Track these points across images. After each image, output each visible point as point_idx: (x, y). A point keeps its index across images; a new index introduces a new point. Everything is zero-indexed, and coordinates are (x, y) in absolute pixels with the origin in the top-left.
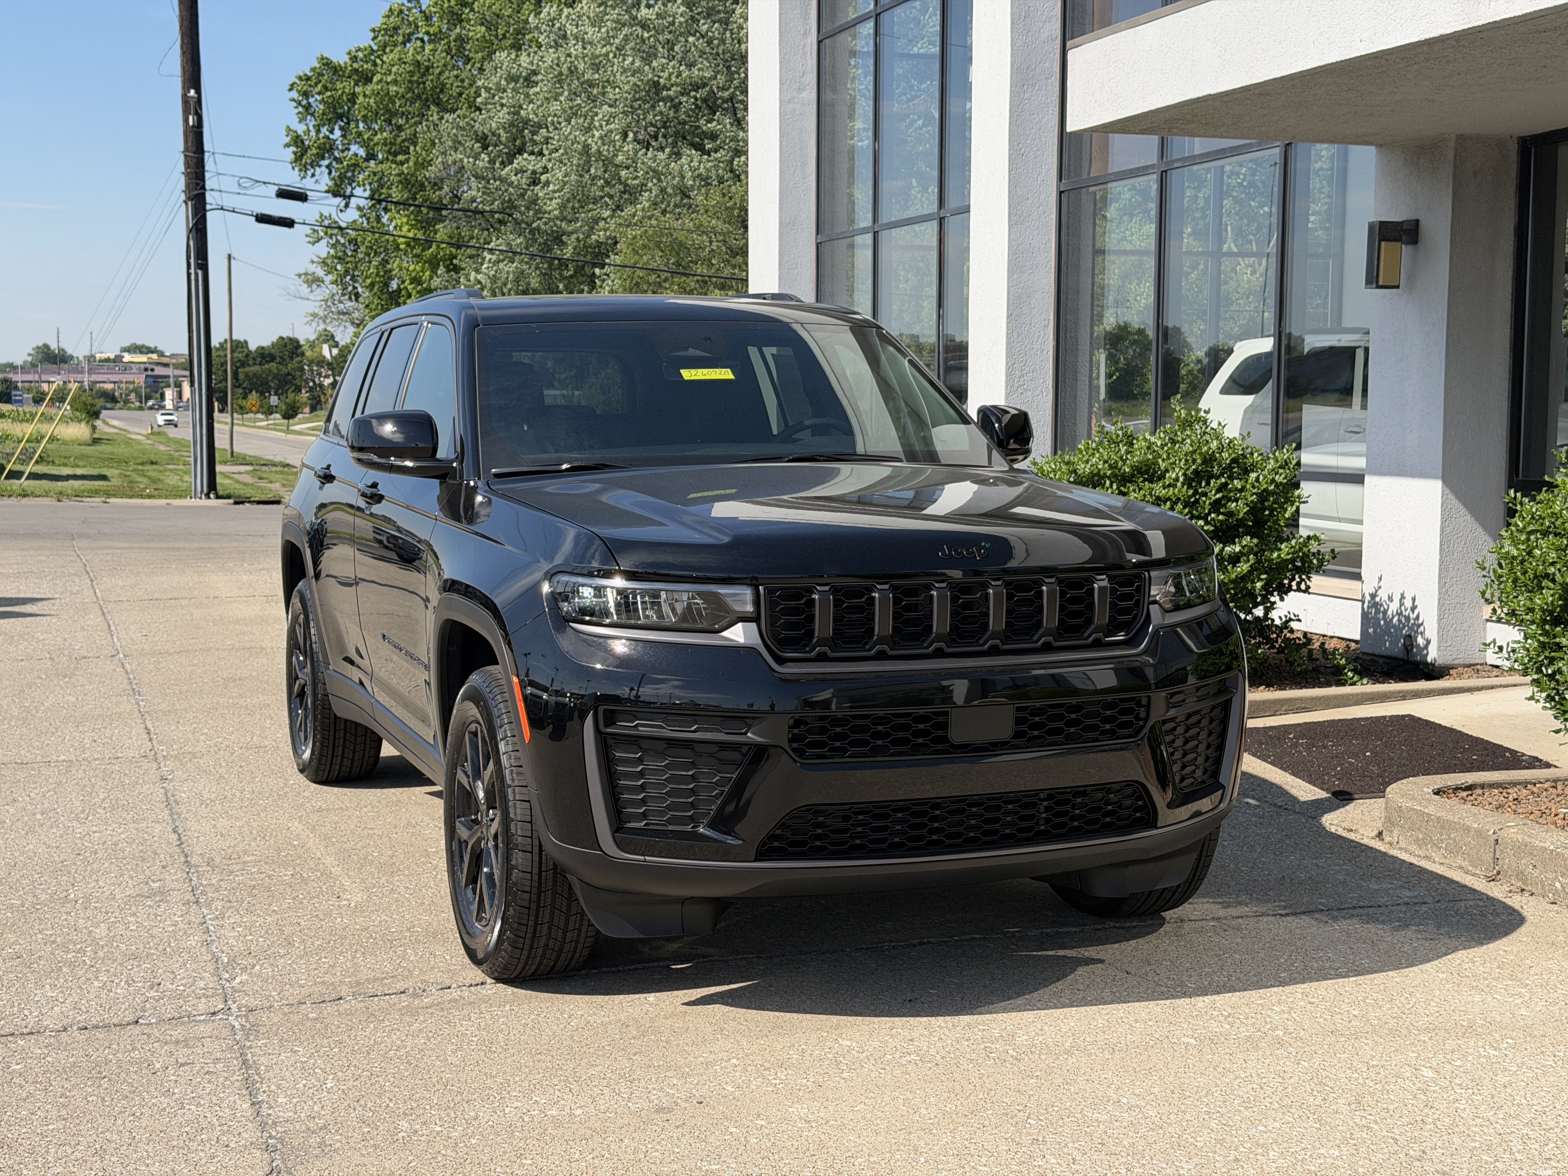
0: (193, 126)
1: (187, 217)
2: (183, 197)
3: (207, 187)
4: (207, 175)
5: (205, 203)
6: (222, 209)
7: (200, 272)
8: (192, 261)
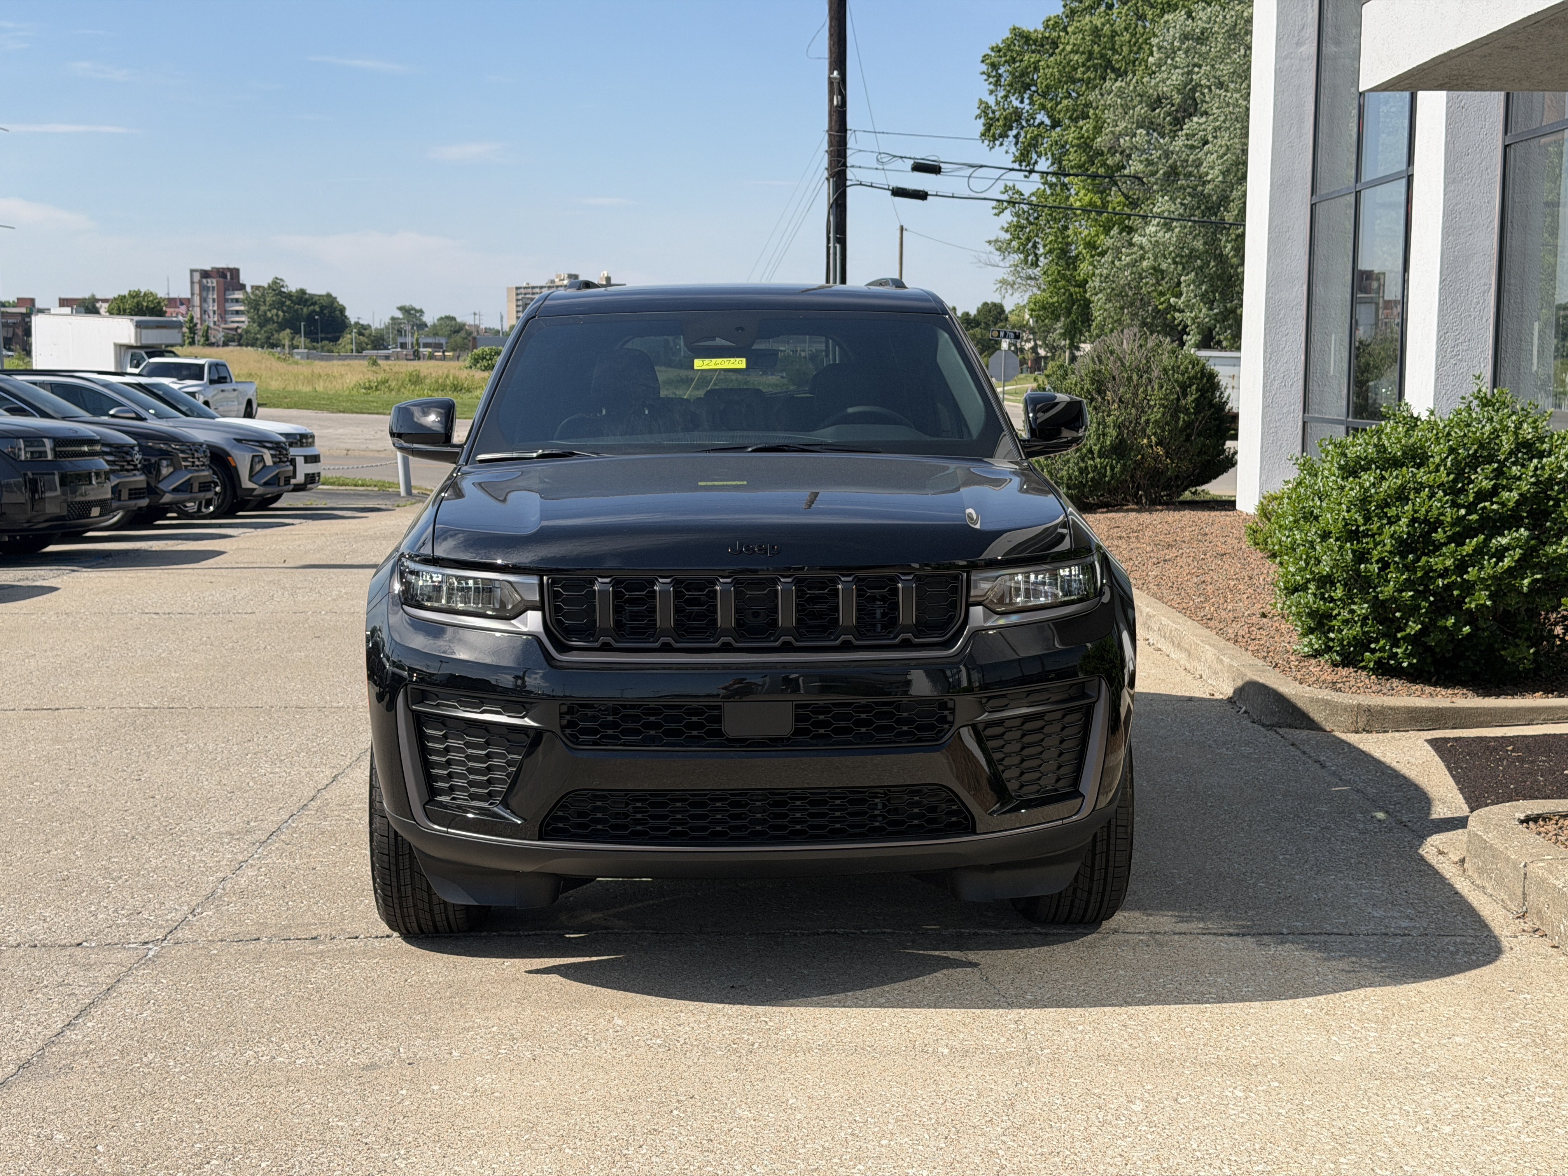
0: (837, 106)
1: (829, 194)
2: (826, 174)
3: (848, 164)
4: (849, 152)
5: (846, 180)
6: (861, 184)
7: (838, 246)
8: (831, 235)
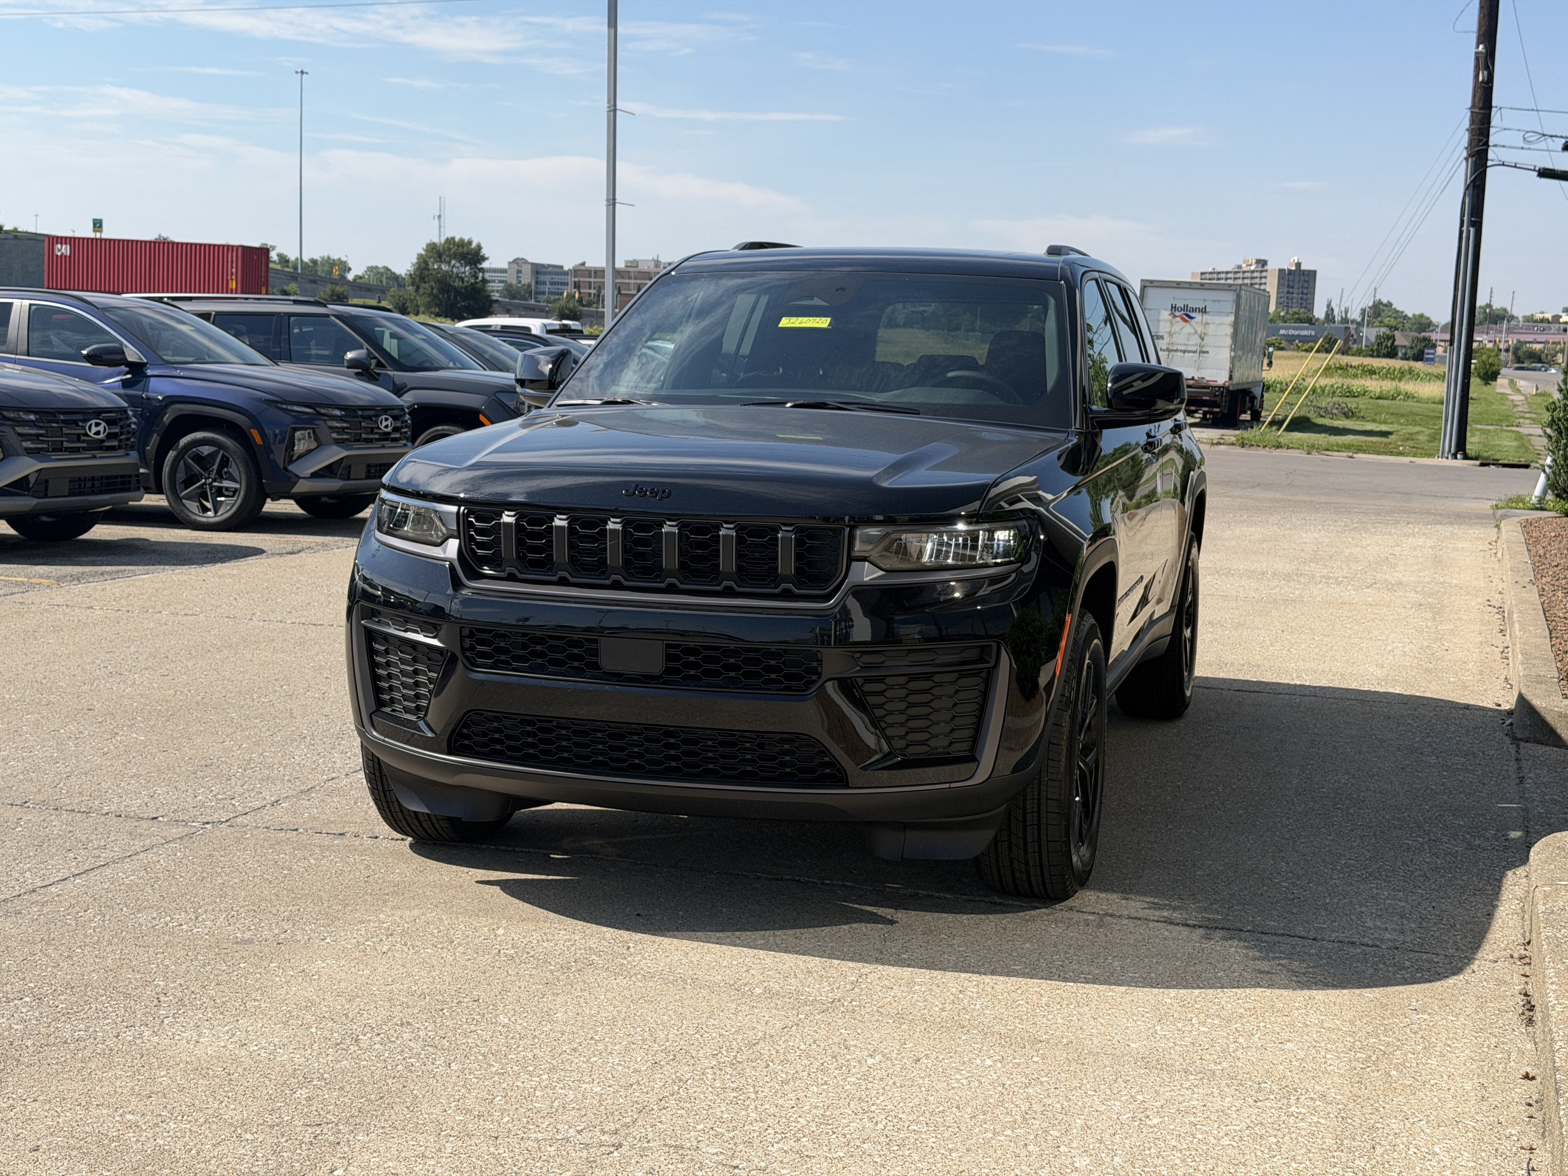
0: (1483, 81)
1: (1466, 175)
2: (1465, 154)
3: (1491, 143)
4: (1492, 130)
5: (1487, 160)
7: (1472, 230)
8: (1465, 219)
